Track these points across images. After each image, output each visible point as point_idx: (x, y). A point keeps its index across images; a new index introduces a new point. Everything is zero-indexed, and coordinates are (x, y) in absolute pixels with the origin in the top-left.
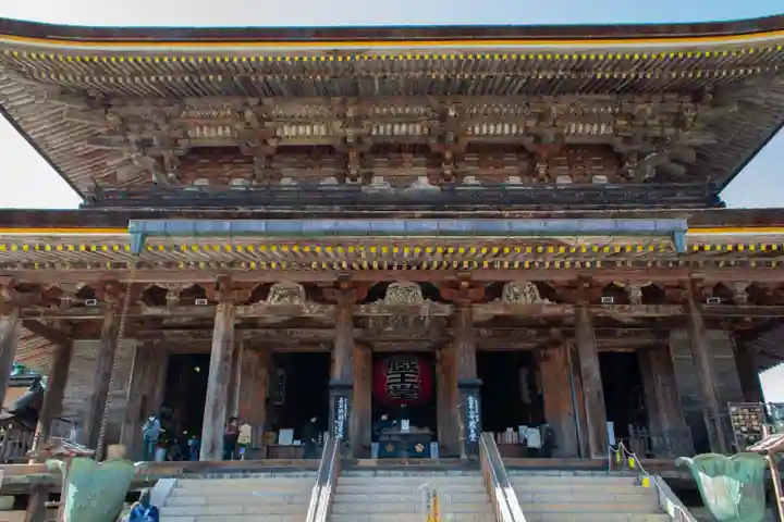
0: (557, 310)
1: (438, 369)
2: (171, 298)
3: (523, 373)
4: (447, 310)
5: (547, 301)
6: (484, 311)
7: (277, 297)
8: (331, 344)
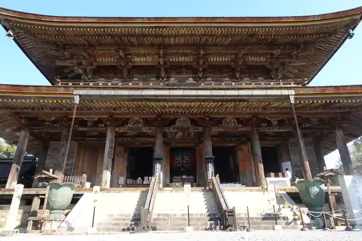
0: (244, 129)
1: (197, 154)
2: (89, 124)
3: (231, 157)
4: (200, 129)
5: (240, 126)
6: (215, 130)
7: (132, 124)
8: (154, 144)
